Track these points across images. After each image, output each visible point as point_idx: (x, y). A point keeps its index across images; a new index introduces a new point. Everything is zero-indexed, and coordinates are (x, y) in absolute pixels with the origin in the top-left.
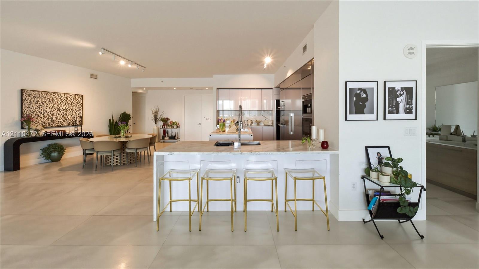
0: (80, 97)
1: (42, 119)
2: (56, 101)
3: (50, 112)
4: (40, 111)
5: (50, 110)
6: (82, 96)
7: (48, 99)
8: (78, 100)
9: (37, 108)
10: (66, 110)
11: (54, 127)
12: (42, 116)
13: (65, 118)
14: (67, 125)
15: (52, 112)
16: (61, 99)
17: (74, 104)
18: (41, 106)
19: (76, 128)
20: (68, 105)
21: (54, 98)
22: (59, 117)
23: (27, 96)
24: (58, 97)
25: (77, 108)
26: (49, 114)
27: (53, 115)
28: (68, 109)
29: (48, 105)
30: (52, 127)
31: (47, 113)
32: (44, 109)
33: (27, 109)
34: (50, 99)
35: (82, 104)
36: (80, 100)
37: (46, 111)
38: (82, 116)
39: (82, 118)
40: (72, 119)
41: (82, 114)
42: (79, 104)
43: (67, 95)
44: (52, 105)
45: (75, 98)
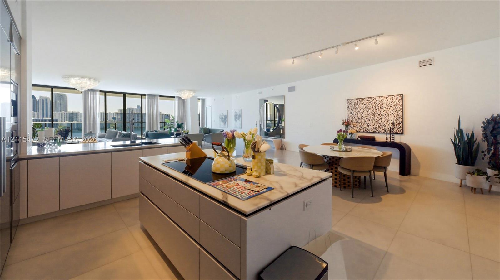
0: (399, 98)
1: (360, 124)
2: (371, 106)
3: (366, 118)
4: (359, 117)
5: (366, 116)
6: (402, 97)
7: (364, 104)
8: (395, 102)
9: (356, 114)
10: (381, 115)
11: (370, 132)
12: (360, 121)
13: (380, 123)
14: (383, 132)
15: (368, 118)
16: (376, 103)
17: (390, 107)
18: (359, 112)
19: (391, 136)
20: (383, 109)
21: (369, 103)
22: (374, 122)
23: (350, 104)
24: (373, 102)
25: (394, 112)
27: (369, 120)
28: (383, 113)
30: (368, 132)
32: (361, 115)
33: (349, 115)
35: (401, 106)
36: (399, 101)
37: (363, 117)
38: (402, 122)
39: (403, 125)
40: (388, 126)
41: (403, 119)
42: (397, 107)
43: (383, 98)
44: (368, 110)
45: (392, 100)
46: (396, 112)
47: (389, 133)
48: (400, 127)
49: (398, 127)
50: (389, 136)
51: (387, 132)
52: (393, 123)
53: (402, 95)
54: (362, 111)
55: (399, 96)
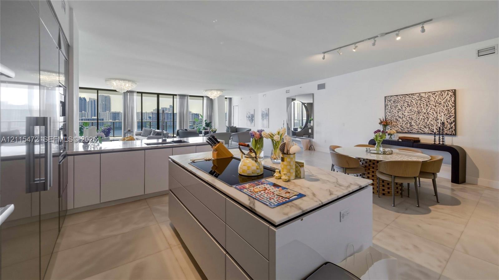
0: (450, 93)
1: (401, 123)
2: (414, 103)
3: (408, 116)
4: (399, 115)
5: (408, 114)
6: (455, 92)
7: (407, 102)
8: (446, 99)
9: (396, 112)
10: (428, 113)
11: (413, 133)
12: (401, 120)
13: (426, 123)
14: (430, 132)
15: (411, 116)
16: (421, 100)
17: (439, 104)
18: (400, 110)
19: (439, 137)
20: (430, 107)
21: (412, 100)
22: (418, 122)
23: (389, 102)
24: (417, 99)
25: (445, 109)
26: (408, 118)
27: (412, 119)
28: (430, 111)
29: (406, 108)
30: (411, 133)
31: (405, 118)
32: (403, 113)
33: (388, 113)
34: (408, 102)
35: (453, 103)
36: (450, 98)
37: (404, 115)
38: (455, 121)
39: (455, 125)
40: (437, 126)
41: (455, 117)
42: (448, 105)
43: (429, 94)
44: (411, 108)
45: (441, 96)
46: (446, 110)
47: (437, 134)
48: (452, 127)
49: (450, 127)
50: (437, 137)
51: (435, 133)
52: (443, 122)
53: (455, 90)
54: (404, 109)
55: (451, 91)
